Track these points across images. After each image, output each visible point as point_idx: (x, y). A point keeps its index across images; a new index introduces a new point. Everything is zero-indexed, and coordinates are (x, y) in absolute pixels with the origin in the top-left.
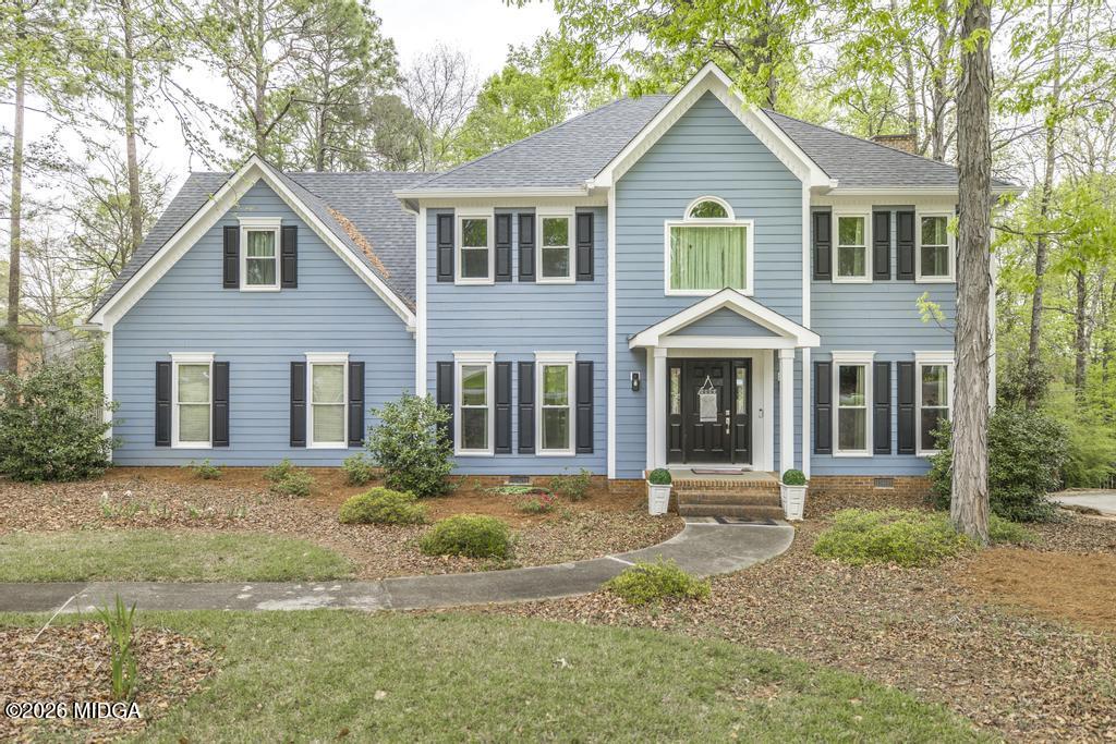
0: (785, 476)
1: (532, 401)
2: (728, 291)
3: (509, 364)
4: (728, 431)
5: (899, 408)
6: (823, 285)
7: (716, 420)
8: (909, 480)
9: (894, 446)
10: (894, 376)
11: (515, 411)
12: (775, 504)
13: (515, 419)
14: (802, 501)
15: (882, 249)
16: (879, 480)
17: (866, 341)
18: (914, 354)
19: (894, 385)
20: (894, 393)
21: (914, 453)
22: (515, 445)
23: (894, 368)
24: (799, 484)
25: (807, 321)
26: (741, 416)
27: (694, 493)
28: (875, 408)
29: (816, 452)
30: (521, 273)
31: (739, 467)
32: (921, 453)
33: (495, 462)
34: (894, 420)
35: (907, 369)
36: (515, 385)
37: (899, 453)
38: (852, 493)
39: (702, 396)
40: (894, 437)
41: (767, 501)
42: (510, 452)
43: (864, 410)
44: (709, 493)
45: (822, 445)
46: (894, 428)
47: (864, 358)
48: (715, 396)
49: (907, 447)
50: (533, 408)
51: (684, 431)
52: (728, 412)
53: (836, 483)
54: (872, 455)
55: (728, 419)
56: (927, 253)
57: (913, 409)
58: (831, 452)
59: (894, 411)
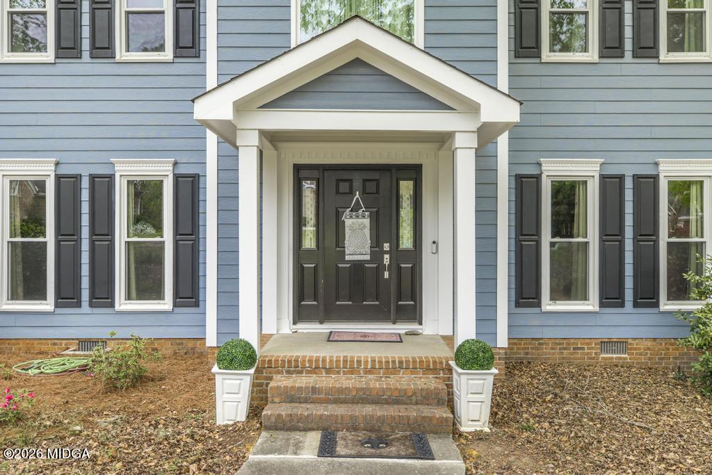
0: (459, 350)
1: (110, 232)
2: (357, 24)
3: (78, 178)
4: (386, 275)
5: (636, 241)
6: (528, 66)
7: (368, 257)
8: (649, 344)
9: (629, 295)
10: (629, 195)
11: (85, 246)
12: (440, 403)
13: (85, 258)
14: (487, 397)
15: (612, 16)
16: (606, 344)
17: (590, 145)
18: (657, 164)
19: (629, 208)
20: (629, 220)
21: (657, 305)
22: (85, 295)
23: (629, 183)
24: (482, 367)
25: (503, 82)
26: (407, 251)
27: (303, 381)
28: (602, 241)
29: (518, 305)
30: (94, 47)
31: (402, 328)
32: (666, 305)
33: (57, 320)
34: (629, 258)
35: (647, 184)
36: (85, 208)
37: (636, 305)
38: (570, 364)
39: (348, 222)
40: (629, 283)
41: (427, 398)
42: (79, 305)
43: (587, 243)
44: (325, 382)
45: (526, 295)
46: (629, 270)
47: (586, 170)
48: (367, 222)
49: (646, 297)
50: (112, 242)
51: (321, 273)
52: (386, 246)
53: (546, 350)
54: (597, 309)
55: (387, 256)
56: (676, 19)
57: (656, 242)
58: (539, 305)
59: (629, 245)
